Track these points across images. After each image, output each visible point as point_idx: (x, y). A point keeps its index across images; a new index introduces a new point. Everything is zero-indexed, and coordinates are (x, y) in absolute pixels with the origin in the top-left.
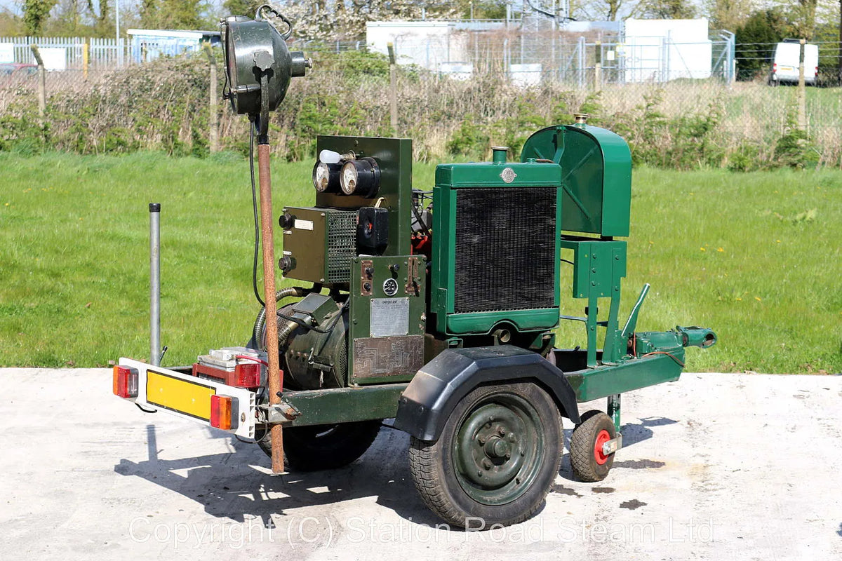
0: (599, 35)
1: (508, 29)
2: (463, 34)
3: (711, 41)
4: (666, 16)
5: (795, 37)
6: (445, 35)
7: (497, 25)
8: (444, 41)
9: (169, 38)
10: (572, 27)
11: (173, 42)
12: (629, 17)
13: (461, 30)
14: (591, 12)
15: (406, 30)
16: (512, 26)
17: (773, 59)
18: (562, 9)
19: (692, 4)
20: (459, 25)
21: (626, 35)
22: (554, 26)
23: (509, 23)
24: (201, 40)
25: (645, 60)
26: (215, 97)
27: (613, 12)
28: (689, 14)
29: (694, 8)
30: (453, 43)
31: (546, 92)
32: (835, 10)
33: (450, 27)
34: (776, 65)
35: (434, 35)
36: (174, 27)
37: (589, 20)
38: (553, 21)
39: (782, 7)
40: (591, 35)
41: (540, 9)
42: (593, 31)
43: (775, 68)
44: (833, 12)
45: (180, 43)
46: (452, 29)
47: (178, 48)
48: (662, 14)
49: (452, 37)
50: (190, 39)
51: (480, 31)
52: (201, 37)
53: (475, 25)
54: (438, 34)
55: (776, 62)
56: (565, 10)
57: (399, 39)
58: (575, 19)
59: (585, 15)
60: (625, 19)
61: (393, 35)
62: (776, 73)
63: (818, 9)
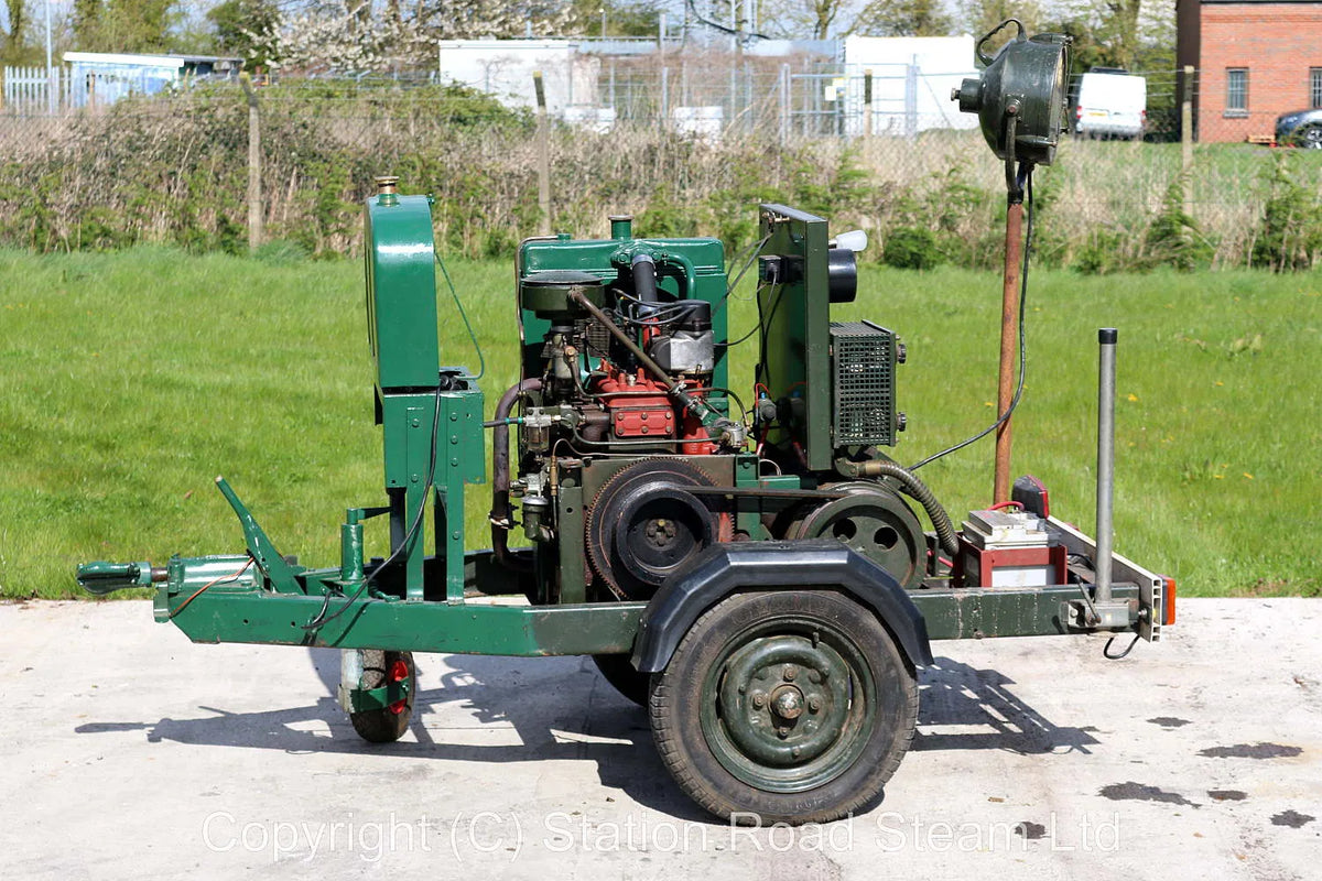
0: (806, 61)
1: (663, 51)
2: (593, 60)
3: (978, 71)
4: (905, 32)
5: (1110, 65)
6: (564, 61)
7: (644, 46)
8: (564, 71)
9: (131, 66)
10: (762, 49)
11: (137, 72)
12: (849, 33)
13: (589, 54)
14: (788, 25)
15: (503, 53)
16: (667, 46)
17: (1077, 99)
18: (745, 21)
19: (946, 13)
20: (585, 47)
21: (848, 61)
22: (733, 46)
23: (663, 43)
24: (182, 71)
25: (885, 100)
27: (822, 25)
28: (941, 28)
29: (948, 19)
30: (577, 73)
32: (1167, 23)
33: (573, 49)
34: (1080, 107)
35: (547, 62)
36: (138, 49)
37: (786, 37)
38: (733, 39)
39: (1088, 17)
40: (796, 59)
41: (712, 21)
42: (796, 54)
43: (1079, 113)
44: (1163, 27)
45: (149, 75)
46: (576, 52)
47: (147, 82)
48: (899, 29)
49: (576, 64)
50: (166, 67)
51: (617, 56)
52: (182, 65)
53: (610, 45)
54: (555, 60)
55: (1081, 103)
56: (750, 22)
57: (493, 67)
58: (767, 34)
59: (780, 31)
60: (844, 35)
61: (483, 61)
62: (1081, 120)
63: (1140, 20)
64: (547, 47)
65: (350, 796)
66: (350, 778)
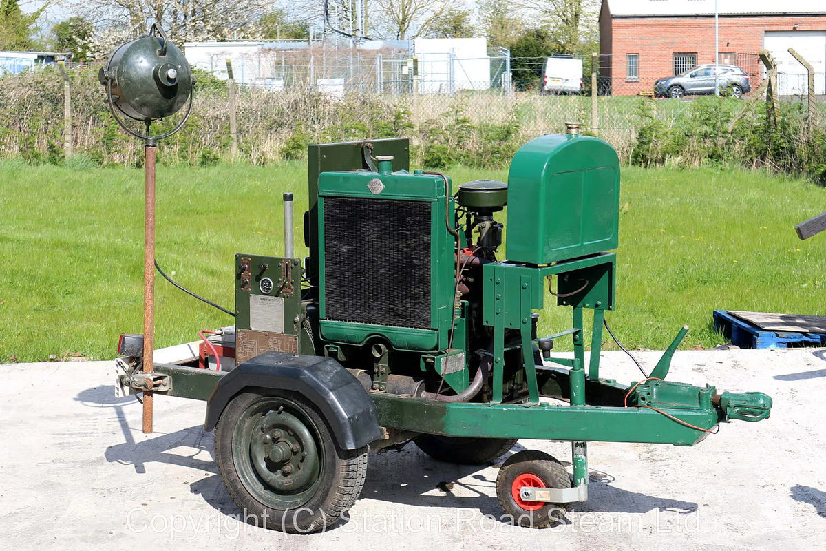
0: (392, 52)
1: (312, 48)
2: (272, 52)
3: (489, 57)
4: (448, 35)
5: (562, 53)
6: (256, 53)
7: (301, 45)
8: (255, 58)
9: (7, 58)
10: (367, 45)
11: (11, 62)
12: (417, 36)
13: (270, 49)
14: (383, 32)
15: (221, 49)
16: (314, 44)
17: (544, 72)
18: (358, 30)
19: (471, 25)
20: (268, 45)
21: (416, 52)
22: (351, 45)
23: (312, 43)
24: (36, 61)
25: (437, 74)
26: (69, 110)
27: (402, 32)
28: (468, 33)
29: (472, 28)
30: (263, 60)
31: (364, 103)
32: (594, 29)
33: (260, 47)
34: (546, 77)
35: (246, 54)
36: (12, 48)
37: (382, 39)
38: (351, 40)
39: (548, 26)
40: (386, 51)
41: (338, 30)
42: (387, 48)
43: (546, 80)
44: (592, 31)
45: (18, 63)
46: (262, 48)
47: (16, 67)
48: (445, 34)
49: (262, 55)
50: (27, 59)
51: (285, 50)
52: (36, 58)
53: (282, 44)
54: (250, 53)
55: (546, 75)
56: (361, 30)
57: (215, 57)
58: (370, 37)
59: (378, 35)
60: (414, 37)
61: (209, 54)
62: (547, 84)
63: (580, 28)
64: (246, 45)
65: (56, 476)
66: (59, 465)
